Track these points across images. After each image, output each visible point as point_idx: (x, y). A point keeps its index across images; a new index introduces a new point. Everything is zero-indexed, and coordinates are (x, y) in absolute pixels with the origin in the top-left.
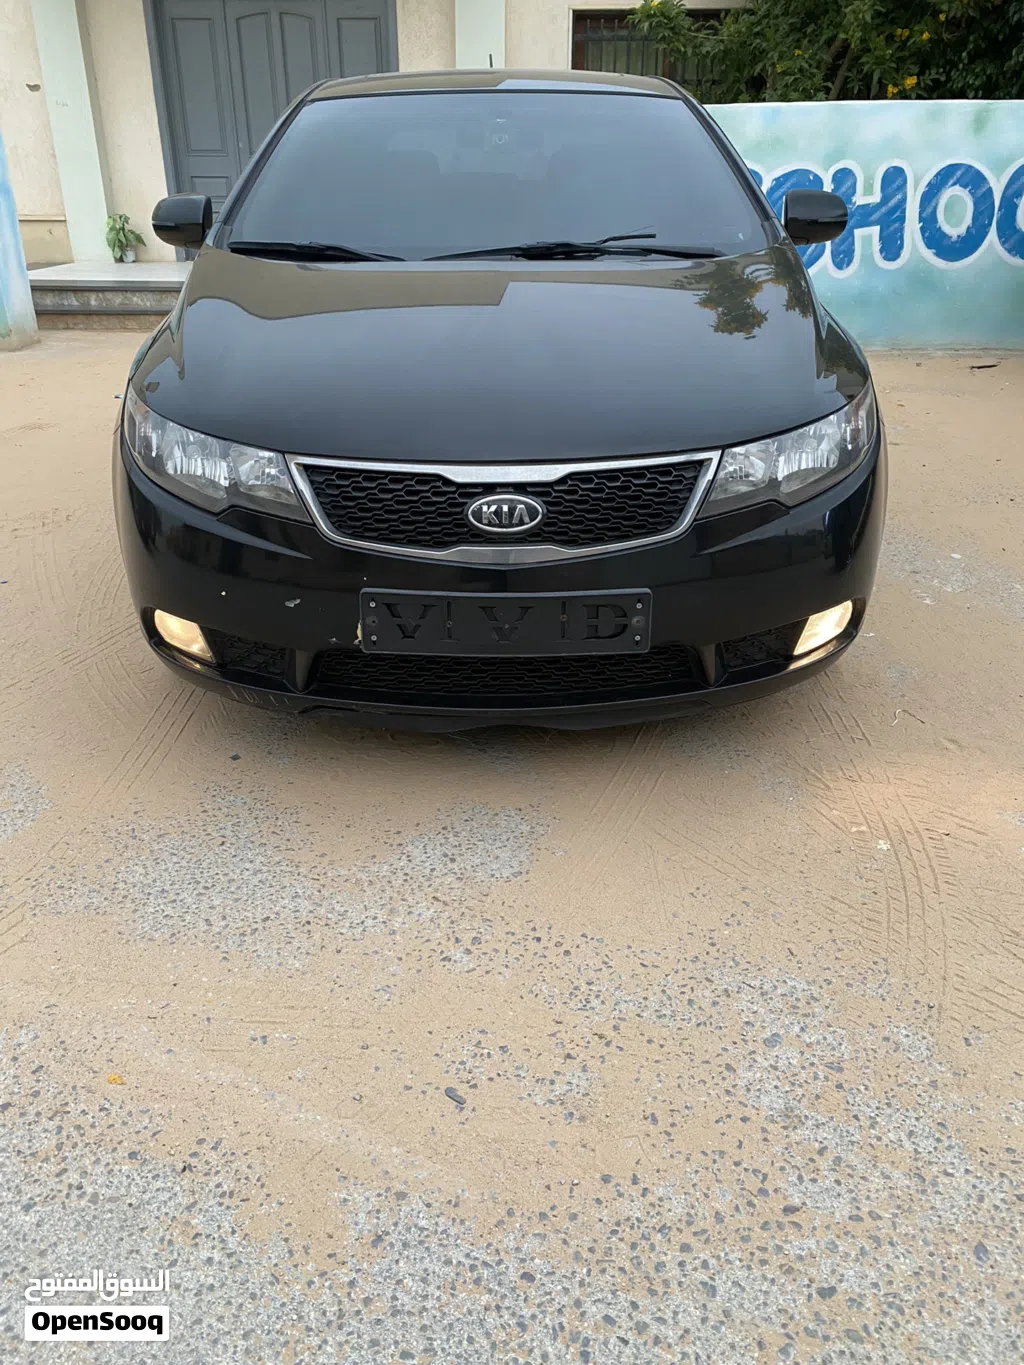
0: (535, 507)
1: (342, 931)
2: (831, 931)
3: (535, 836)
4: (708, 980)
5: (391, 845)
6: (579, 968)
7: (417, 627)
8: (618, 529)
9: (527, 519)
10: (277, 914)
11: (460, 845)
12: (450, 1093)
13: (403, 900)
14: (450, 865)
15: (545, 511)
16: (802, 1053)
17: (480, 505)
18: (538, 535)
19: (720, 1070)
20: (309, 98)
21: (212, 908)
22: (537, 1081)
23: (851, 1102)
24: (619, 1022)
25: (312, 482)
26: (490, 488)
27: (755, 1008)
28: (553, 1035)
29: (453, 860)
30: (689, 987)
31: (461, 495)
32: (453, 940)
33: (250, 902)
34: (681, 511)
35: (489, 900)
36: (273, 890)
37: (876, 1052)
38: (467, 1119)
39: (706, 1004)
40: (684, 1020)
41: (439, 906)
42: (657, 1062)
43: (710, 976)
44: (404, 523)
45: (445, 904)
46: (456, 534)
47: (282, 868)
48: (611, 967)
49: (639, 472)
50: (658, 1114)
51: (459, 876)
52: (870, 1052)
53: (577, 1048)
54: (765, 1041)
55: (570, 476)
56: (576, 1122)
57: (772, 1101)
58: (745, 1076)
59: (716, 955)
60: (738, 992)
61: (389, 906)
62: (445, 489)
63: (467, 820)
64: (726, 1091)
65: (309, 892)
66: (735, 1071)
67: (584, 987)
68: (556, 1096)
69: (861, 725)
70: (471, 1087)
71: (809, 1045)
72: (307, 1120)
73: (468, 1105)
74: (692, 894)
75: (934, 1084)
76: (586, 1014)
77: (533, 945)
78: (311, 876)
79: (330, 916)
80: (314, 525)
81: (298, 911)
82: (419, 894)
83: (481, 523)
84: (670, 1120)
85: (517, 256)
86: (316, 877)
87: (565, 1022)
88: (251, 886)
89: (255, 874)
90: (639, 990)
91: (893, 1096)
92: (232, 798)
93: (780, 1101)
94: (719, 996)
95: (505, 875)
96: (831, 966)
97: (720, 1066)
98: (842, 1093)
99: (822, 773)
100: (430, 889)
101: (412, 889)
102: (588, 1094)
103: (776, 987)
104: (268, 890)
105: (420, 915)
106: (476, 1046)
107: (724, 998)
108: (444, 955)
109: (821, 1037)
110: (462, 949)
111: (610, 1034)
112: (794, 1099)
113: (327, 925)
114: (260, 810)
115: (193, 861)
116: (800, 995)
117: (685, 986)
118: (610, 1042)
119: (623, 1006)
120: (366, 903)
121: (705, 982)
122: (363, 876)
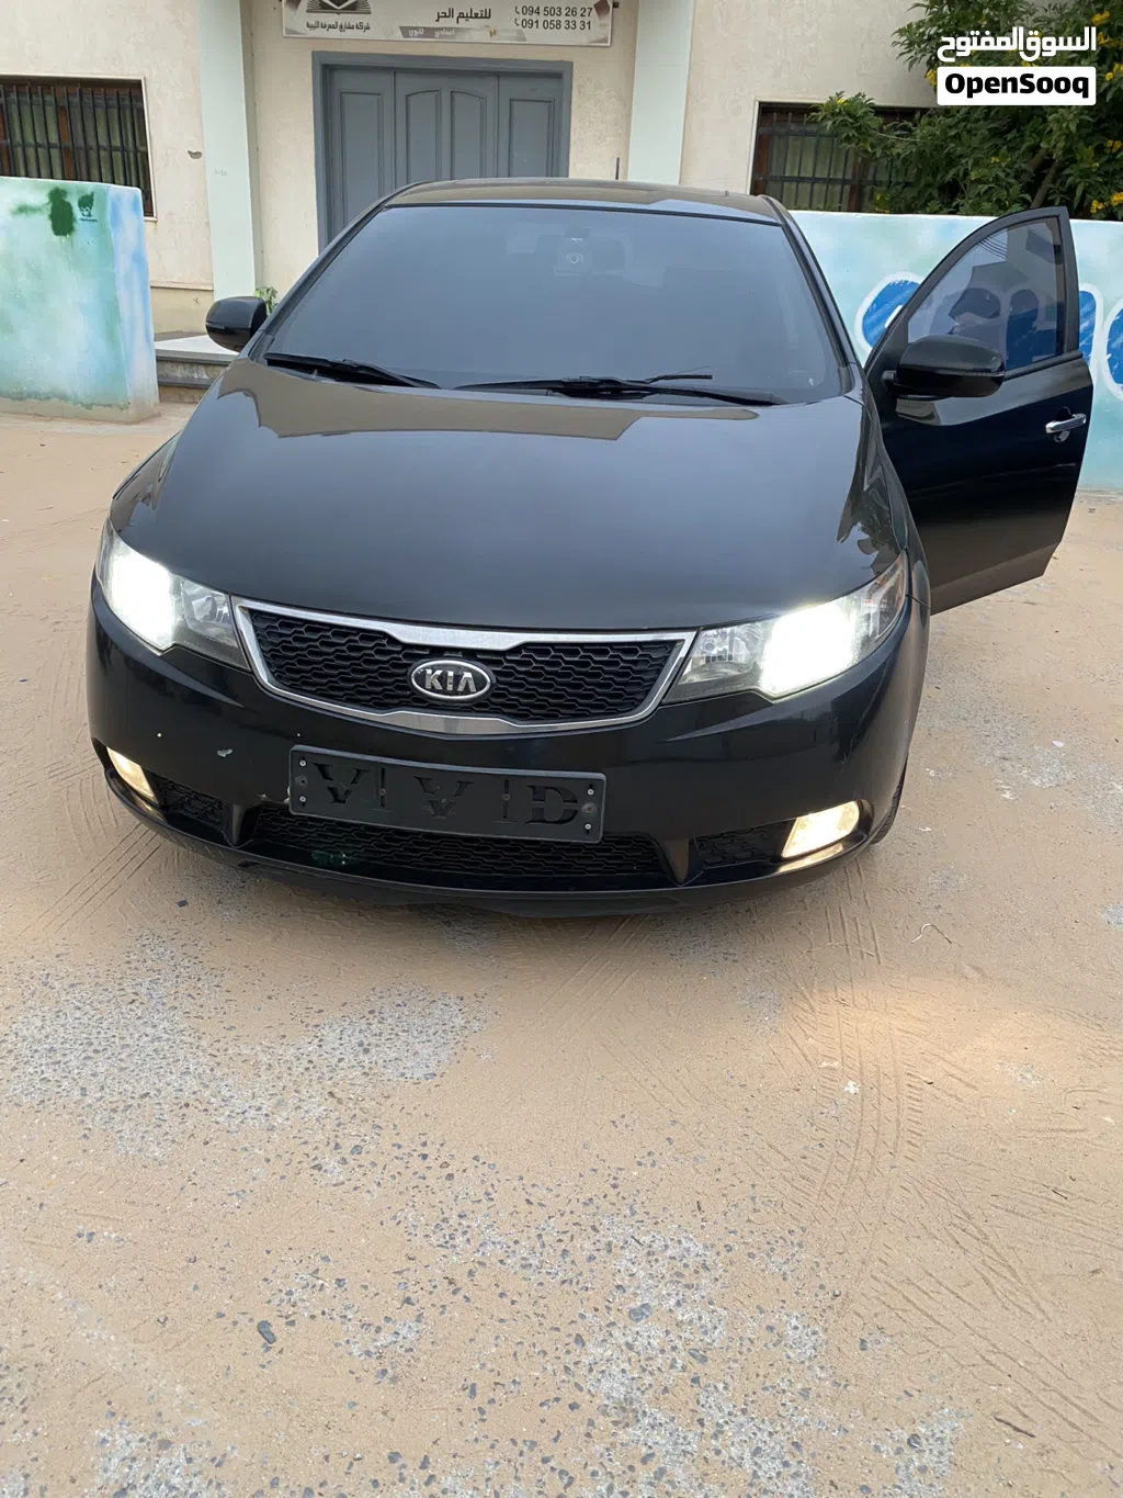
0: (483, 676)
1: (218, 1119)
2: (753, 1186)
3: (466, 1032)
4: (594, 1228)
5: (307, 1026)
6: (457, 1197)
7: (348, 792)
8: (573, 707)
9: (472, 687)
10: (159, 1090)
11: (380, 1034)
12: (264, 1329)
13: (296, 1091)
14: (361, 1057)
15: (494, 681)
16: (667, 1333)
17: (424, 668)
18: (485, 705)
19: (567, 1340)
20: (390, 203)
21: (94, 1075)
22: (362, 1327)
23: (702, 1402)
24: (477, 1265)
25: (255, 629)
26: (437, 652)
27: (635, 1270)
28: (399, 1273)
29: (366, 1051)
30: (569, 1234)
31: (405, 656)
32: (333, 1145)
33: (135, 1073)
34: (647, 692)
35: (389, 1102)
36: (164, 1062)
37: (752, 1343)
38: (269, 1362)
39: (581, 1257)
40: (549, 1273)
41: (332, 1103)
42: (502, 1321)
43: (597, 1224)
44: (343, 680)
45: (340, 1101)
46: (398, 697)
47: (183, 1038)
48: (492, 1200)
49: (601, 648)
50: (480, 1385)
51: (367, 1070)
52: (746, 1342)
53: (420, 1292)
54: (632, 1312)
55: (525, 646)
56: (386, 1381)
57: (613, 1387)
58: (594, 1351)
59: (614, 1200)
60: (622, 1247)
61: (279, 1097)
62: (389, 648)
63: (399, 1005)
64: (566, 1367)
65: (200, 1070)
66: (584, 1344)
67: (454, 1220)
68: (377, 1347)
69: (877, 938)
70: (287, 1323)
71: (679, 1324)
72: (100, 1339)
73: (277, 1346)
74: (614, 1122)
75: (805, 1393)
76: (443, 1251)
77: (416, 1163)
78: (209, 1051)
79: (213, 1100)
80: (252, 673)
81: (181, 1090)
82: (317, 1087)
83: (423, 687)
84: (491, 1395)
85: (555, 390)
86: (215, 1053)
87: (419, 1258)
88: (143, 1055)
89: (152, 1042)
90: (513, 1230)
91: (752, 1402)
92: (162, 950)
93: (623, 1389)
94: (598, 1250)
95: (415, 1076)
96: (737, 1229)
97: (570, 1335)
98: (696, 1389)
99: (811, 993)
100: (330, 1083)
101: (311, 1081)
102: (412, 1350)
103: (666, 1246)
104: (159, 1061)
105: (307, 1112)
106: (311, 1275)
107: (603, 1253)
108: (316, 1162)
109: (696, 1316)
110: (338, 1158)
111: (462, 1279)
112: (639, 1389)
113: (206, 1110)
114: (185, 968)
115: (95, 1018)
116: (690, 1261)
117: (564, 1233)
118: (459, 1289)
119: (490, 1247)
120: (255, 1090)
121: (589, 1230)
122: (264, 1058)
